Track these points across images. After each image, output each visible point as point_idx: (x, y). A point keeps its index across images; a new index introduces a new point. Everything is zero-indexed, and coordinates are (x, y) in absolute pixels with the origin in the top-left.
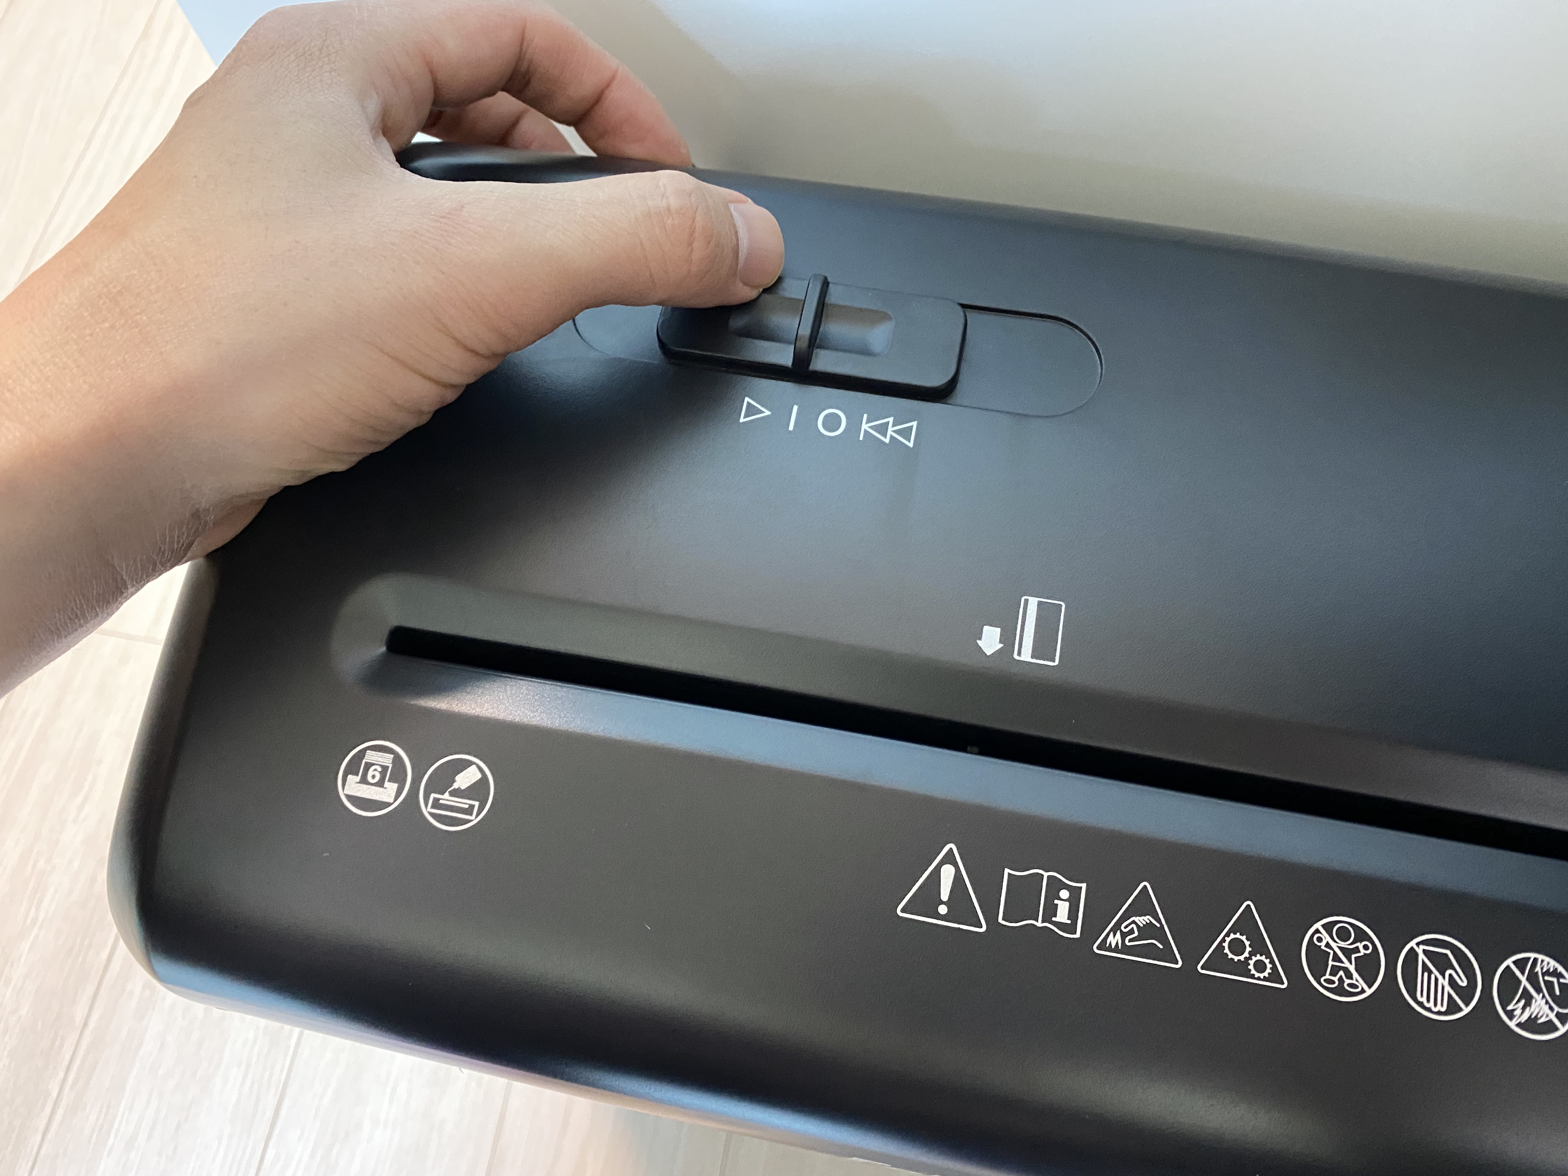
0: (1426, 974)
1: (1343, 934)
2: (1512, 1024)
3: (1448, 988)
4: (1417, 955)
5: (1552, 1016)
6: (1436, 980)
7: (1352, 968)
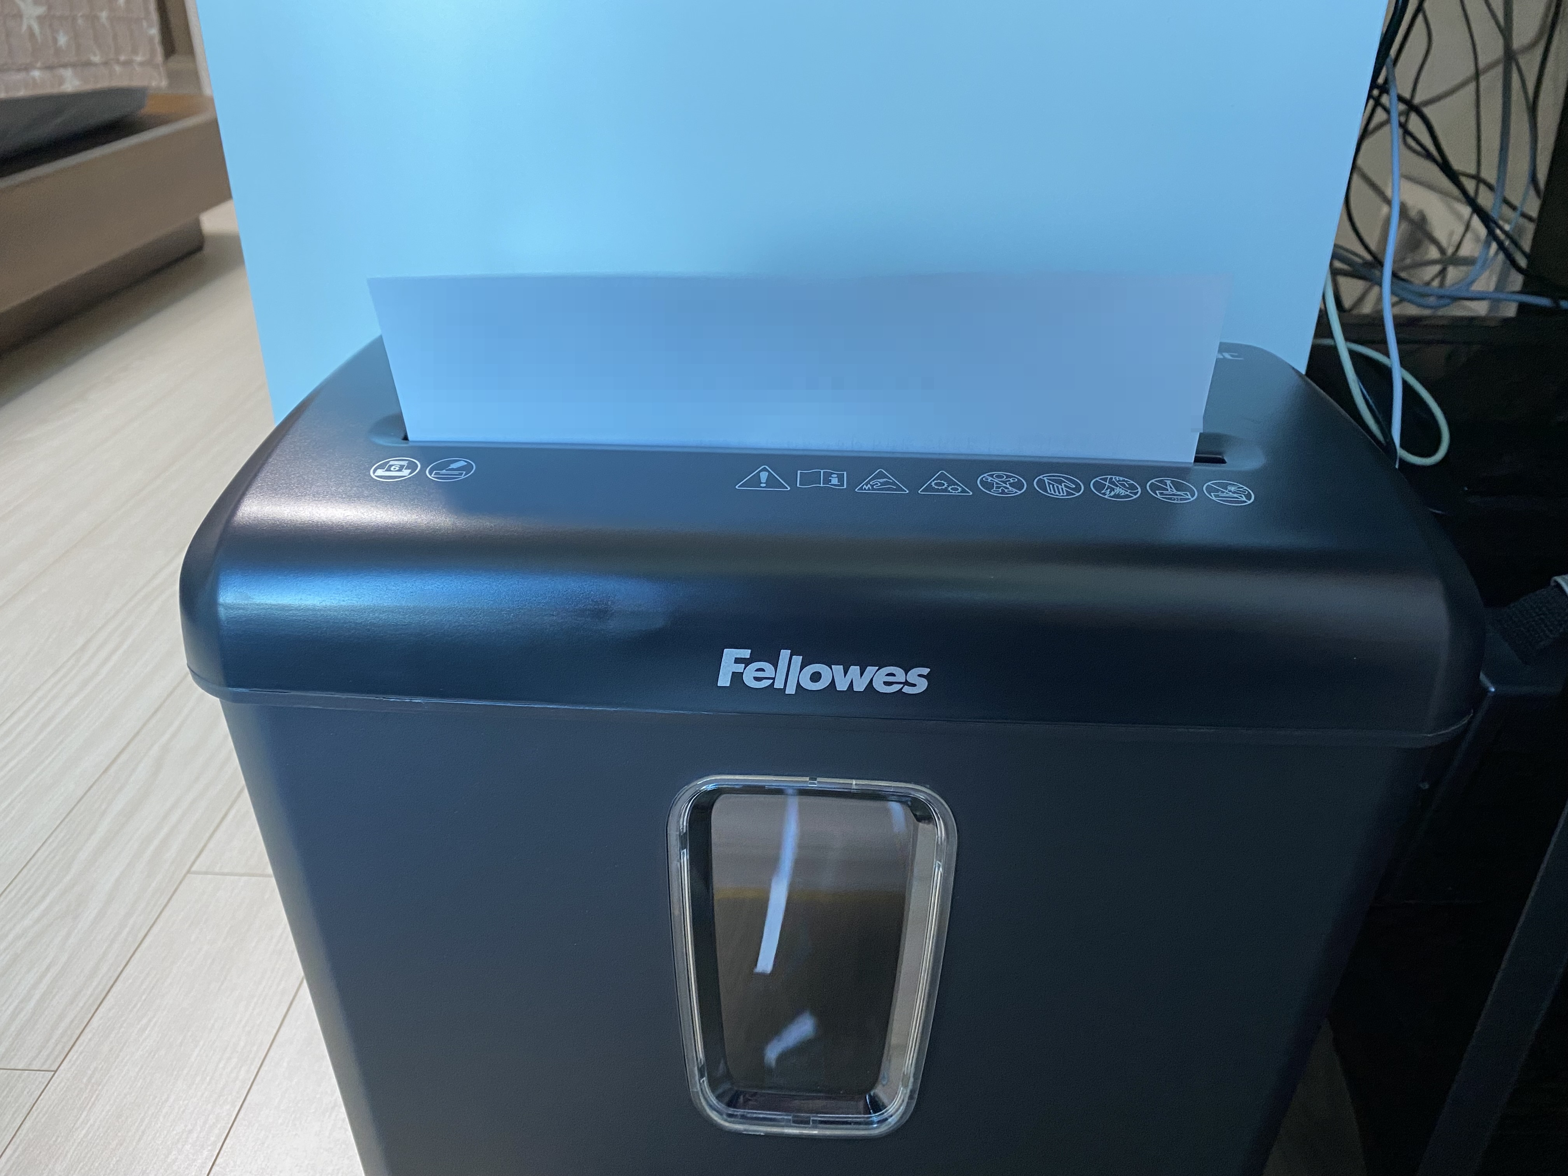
0: (1051, 486)
1: (999, 477)
2: (1106, 497)
3: (1064, 489)
4: (1044, 480)
5: (1128, 493)
6: (1057, 487)
7: (1008, 486)
